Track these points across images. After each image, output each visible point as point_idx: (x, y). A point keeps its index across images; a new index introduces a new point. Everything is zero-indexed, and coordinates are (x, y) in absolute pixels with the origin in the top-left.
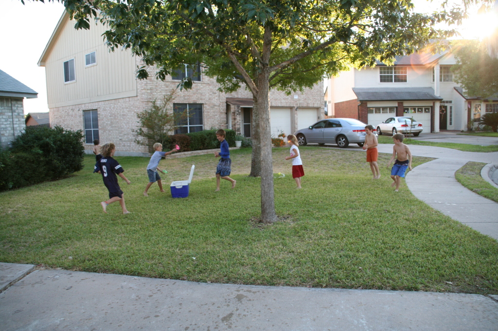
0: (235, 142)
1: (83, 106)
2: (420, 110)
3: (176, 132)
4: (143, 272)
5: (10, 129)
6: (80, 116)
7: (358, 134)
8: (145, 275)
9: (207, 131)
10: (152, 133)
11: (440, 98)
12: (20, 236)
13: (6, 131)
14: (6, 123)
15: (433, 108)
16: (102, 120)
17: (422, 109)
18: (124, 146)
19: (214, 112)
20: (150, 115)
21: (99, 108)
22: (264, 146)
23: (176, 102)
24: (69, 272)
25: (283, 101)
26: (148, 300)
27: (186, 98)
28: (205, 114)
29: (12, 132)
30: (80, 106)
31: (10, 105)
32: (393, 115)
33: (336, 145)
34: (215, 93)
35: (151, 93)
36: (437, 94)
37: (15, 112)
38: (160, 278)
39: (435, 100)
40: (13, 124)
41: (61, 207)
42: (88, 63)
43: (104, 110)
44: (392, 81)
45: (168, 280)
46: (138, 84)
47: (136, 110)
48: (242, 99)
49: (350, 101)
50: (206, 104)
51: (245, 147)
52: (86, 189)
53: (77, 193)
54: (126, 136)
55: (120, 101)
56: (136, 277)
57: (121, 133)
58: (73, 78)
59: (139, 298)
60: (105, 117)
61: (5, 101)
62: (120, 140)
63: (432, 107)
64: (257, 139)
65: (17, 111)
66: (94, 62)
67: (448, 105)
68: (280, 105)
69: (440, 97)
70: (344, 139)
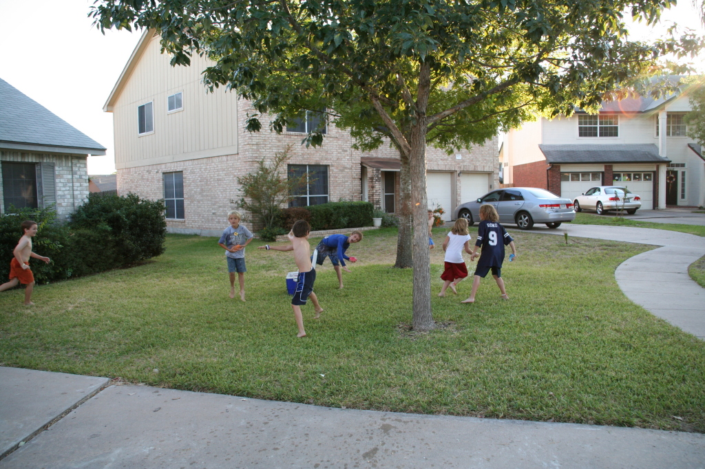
0: (372, 220)
1: (163, 166)
2: (637, 176)
3: (291, 204)
4: (255, 392)
5: (69, 197)
6: (159, 181)
7: (547, 210)
8: (257, 396)
9: (334, 203)
10: (257, 205)
11: (666, 160)
12: (86, 340)
13: (64, 199)
14: (64, 189)
15: (656, 174)
16: (189, 186)
17: (639, 175)
18: (219, 222)
19: (344, 177)
20: (256, 180)
21: (185, 169)
22: (419, 225)
23: (291, 163)
24: (155, 389)
25: (440, 162)
26: (263, 429)
27: (305, 156)
28: (331, 180)
29: (71, 201)
30: (159, 167)
31: (70, 164)
32: (598, 184)
33: (516, 225)
34: (346, 151)
35: (258, 150)
36: (663, 154)
37: (76, 174)
38: (277, 400)
39: (659, 162)
40: (73, 190)
41: (138, 303)
42: (171, 107)
43: (193, 172)
44: (596, 135)
45: (288, 403)
46: (239, 137)
47: (236, 174)
48: (384, 159)
49: (535, 163)
50: (333, 166)
51: (387, 227)
52: (170, 280)
53: (158, 285)
54: (221, 209)
55: (214, 160)
56: (245, 399)
57: (214, 205)
58: (150, 129)
59: (251, 425)
60: (193, 181)
61: (64, 159)
62: (214, 214)
63: (654, 172)
64: (406, 215)
65: (78, 173)
66: (180, 106)
67: (679, 170)
68: (436, 168)
69: (666, 158)
70: (527, 218)
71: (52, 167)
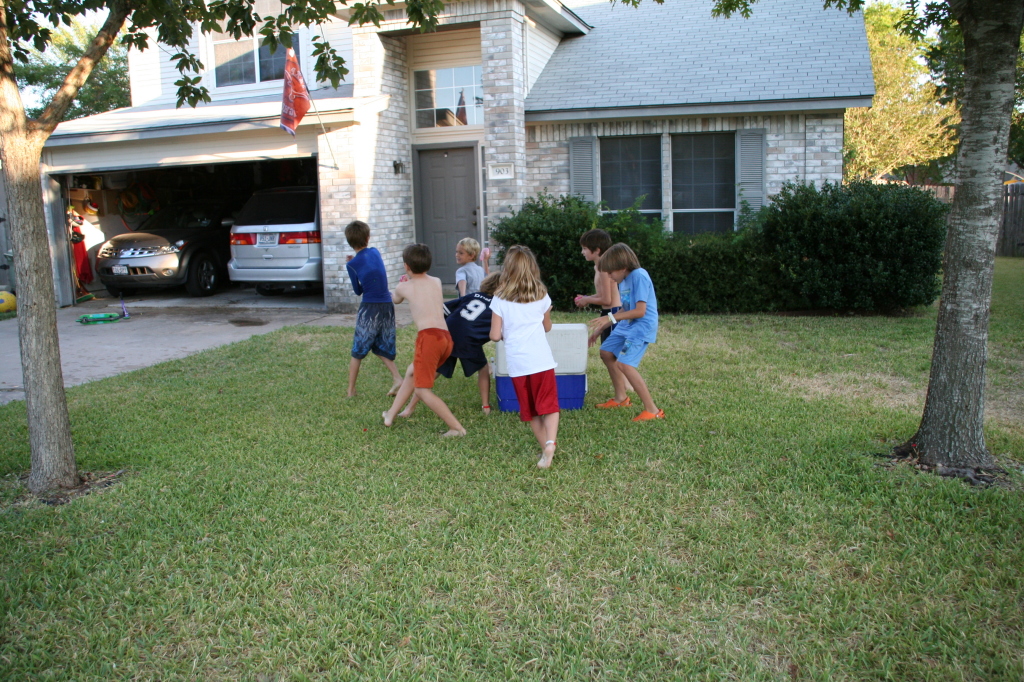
14: (785, 171)
31: (801, 129)
37: (812, 143)
61: (788, 122)
65: (819, 143)
71: (761, 135)
